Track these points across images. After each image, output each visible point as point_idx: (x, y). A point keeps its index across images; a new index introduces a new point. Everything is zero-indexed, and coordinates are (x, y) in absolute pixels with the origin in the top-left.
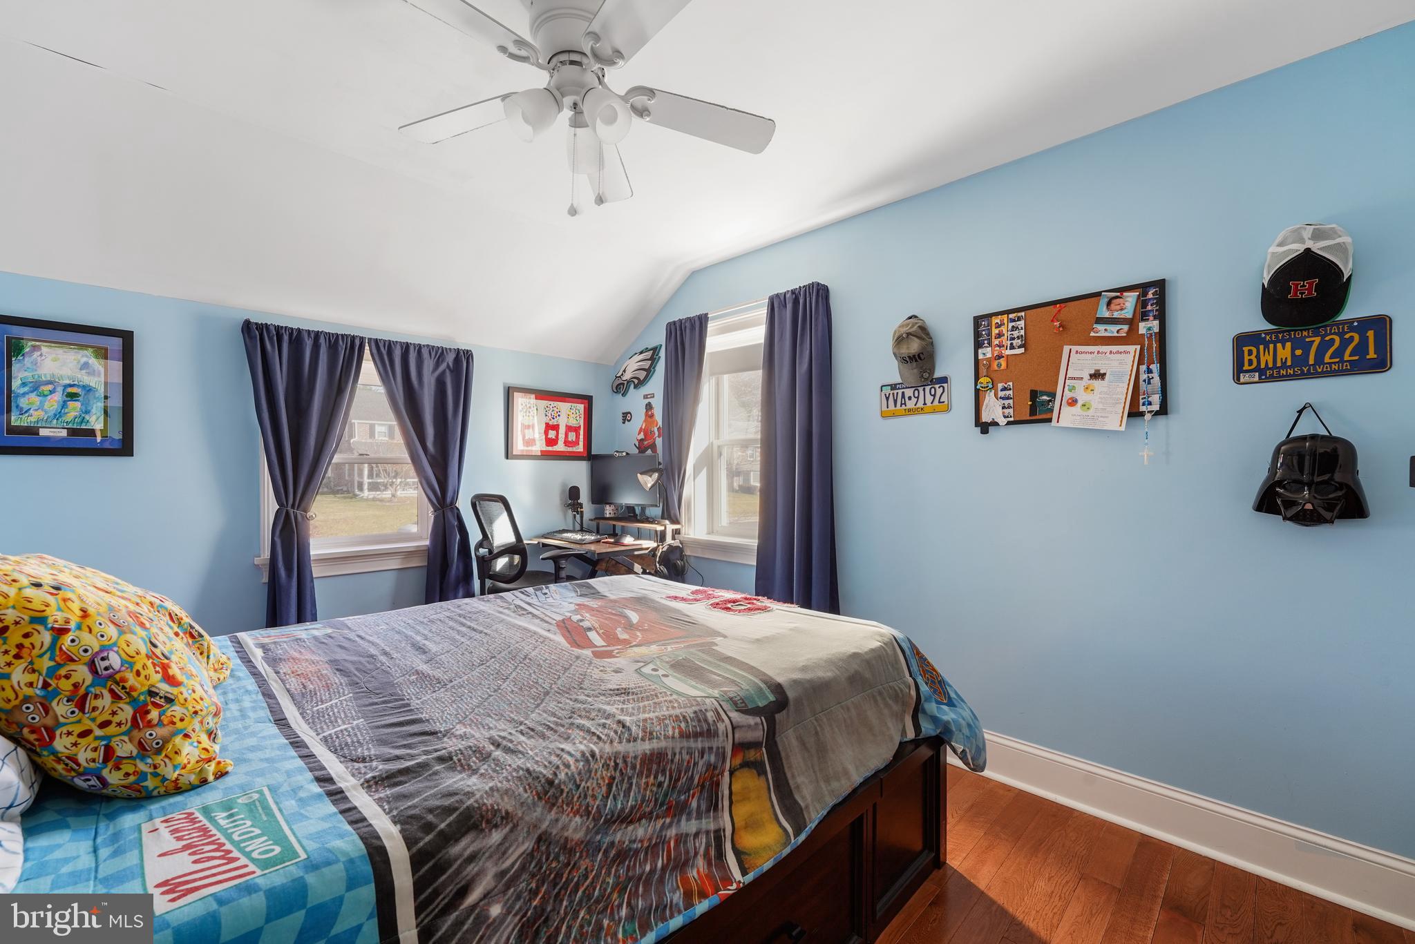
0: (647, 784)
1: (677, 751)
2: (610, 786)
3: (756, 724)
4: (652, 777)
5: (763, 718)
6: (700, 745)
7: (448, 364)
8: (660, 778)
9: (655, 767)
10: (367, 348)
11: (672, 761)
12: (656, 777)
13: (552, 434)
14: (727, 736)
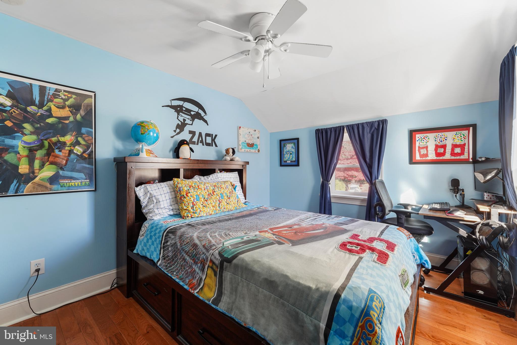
0: (191, 249)
1: (200, 248)
2: (187, 243)
3: (218, 259)
4: (193, 249)
5: (221, 259)
6: (204, 251)
7: (375, 127)
8: (194, 251)
9: (195, 247)
10: (345, 129)
11: (198, 249)
12: (194, 250)
13: (441, 150)
14: (210, 255)
